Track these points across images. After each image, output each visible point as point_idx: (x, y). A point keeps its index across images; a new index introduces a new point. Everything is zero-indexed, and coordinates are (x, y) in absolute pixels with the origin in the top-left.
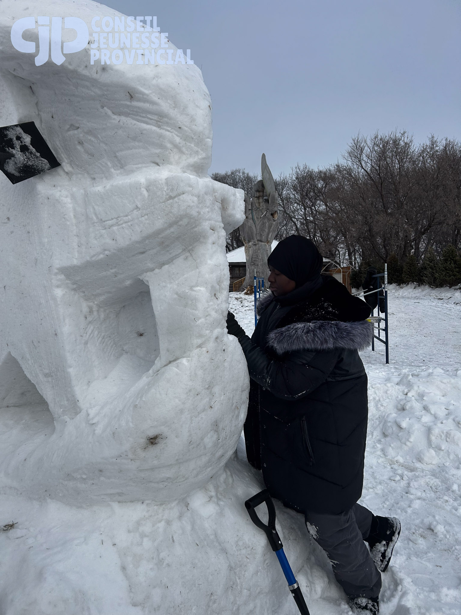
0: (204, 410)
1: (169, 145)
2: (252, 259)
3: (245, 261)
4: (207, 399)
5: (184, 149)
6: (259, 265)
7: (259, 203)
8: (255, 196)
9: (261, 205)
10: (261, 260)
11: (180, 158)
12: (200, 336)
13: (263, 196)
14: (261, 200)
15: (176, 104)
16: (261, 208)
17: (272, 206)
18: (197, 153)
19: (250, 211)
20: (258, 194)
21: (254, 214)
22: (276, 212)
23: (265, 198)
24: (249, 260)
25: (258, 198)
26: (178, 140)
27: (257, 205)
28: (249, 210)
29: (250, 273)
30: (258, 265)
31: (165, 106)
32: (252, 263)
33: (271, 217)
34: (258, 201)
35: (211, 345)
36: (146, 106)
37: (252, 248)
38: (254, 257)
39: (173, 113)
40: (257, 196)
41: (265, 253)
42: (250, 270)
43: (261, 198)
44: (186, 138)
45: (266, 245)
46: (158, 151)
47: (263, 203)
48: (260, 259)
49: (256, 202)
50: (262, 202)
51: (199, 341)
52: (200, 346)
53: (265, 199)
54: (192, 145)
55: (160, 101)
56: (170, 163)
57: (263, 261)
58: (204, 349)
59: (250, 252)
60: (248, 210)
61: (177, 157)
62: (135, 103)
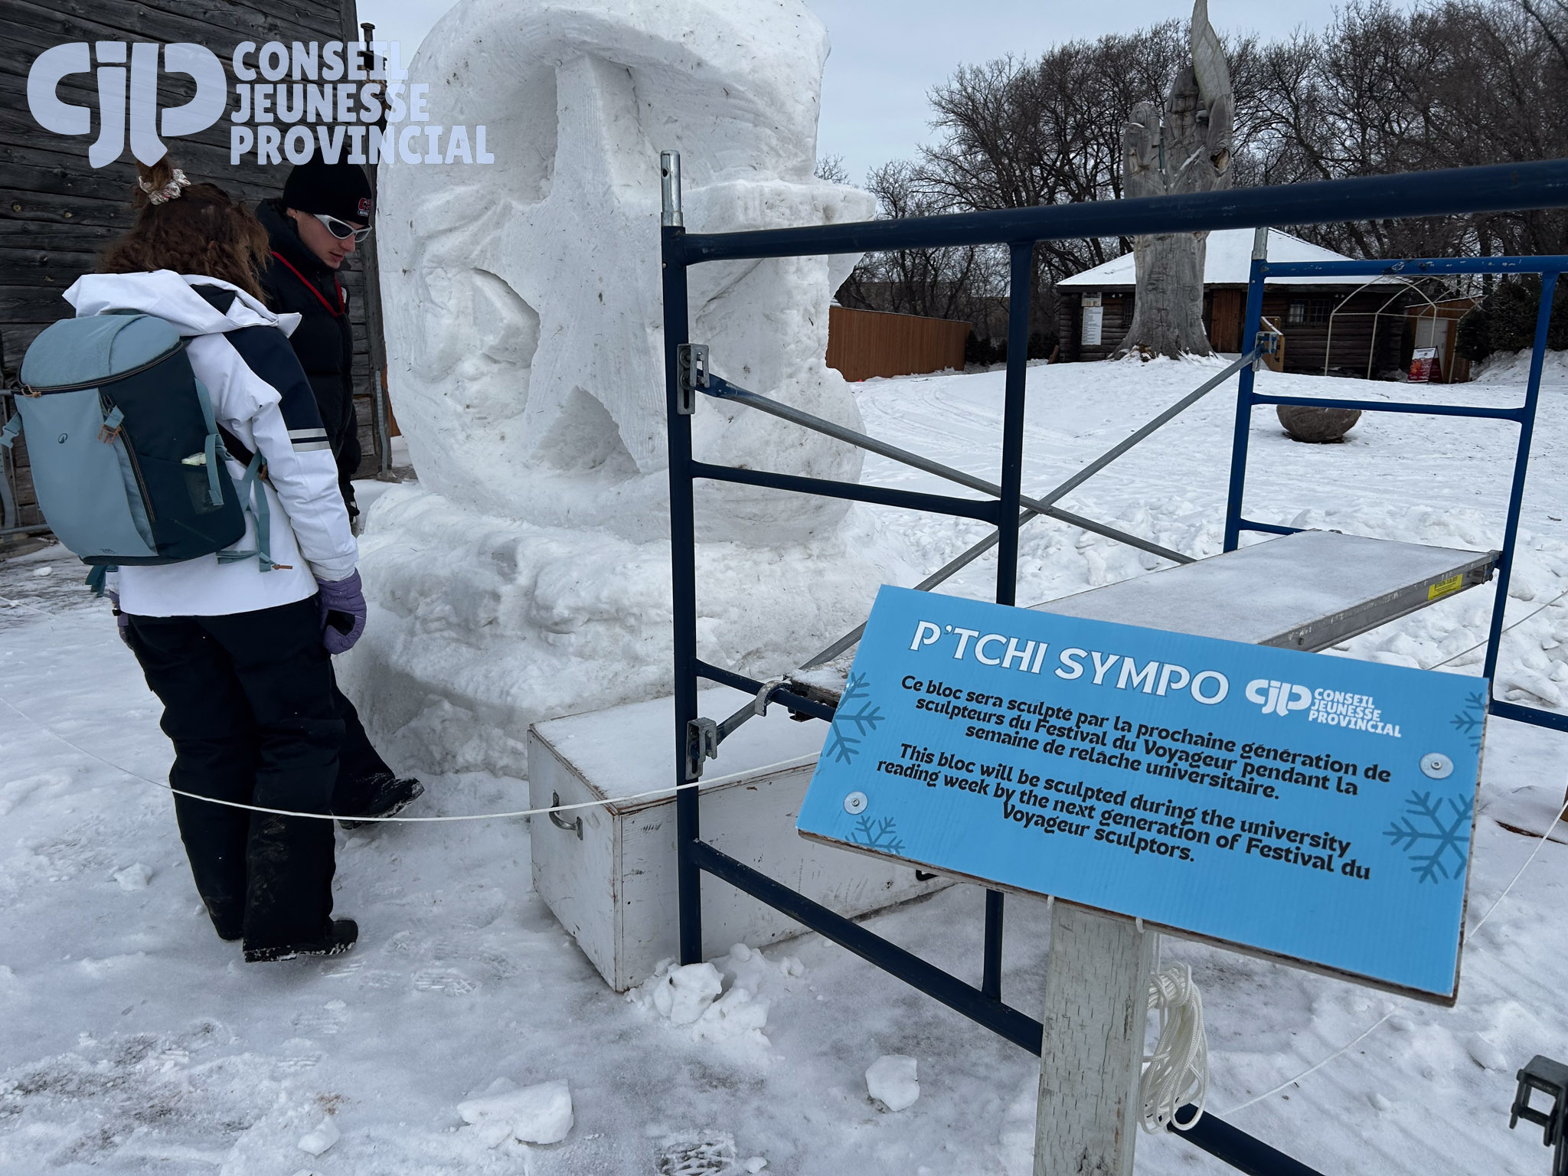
0: (793, 446)
1: (765, 148)
2: (1150, 275)
3: (1132, 280)
4: (797, 435)
5: (781, 152)
6: (1169, 293)
7: (1183, 128)
8: (1174, 109)
9: (1188, 132)
10: (1175, 279)
11: (777, 162)
12: (790, 364)
13: (1196, 109)
14: (1188, 120)
15: (773, 100)
16: (1186, 142)
17: (1215, 135)
18: (796, 155)
19: (1157, 150)
20: (1181, 104)
21: (1167, 157)
22: (1225, 150)
23: (1200, 113)
24: (1143, 278)
25: (1181, 114)
26: (774, 142)
27: (1176, 133)
28: (1154, 147)
29: (1142, 313)
30: (1164, 292)
31: (761, 104)
32: (1150, 287)
33: (1211, 164)
34: (1179, 122)
35: (803, 376)
36: (742, 103)
37: (1152, 247)
38: (1157, 270)
39: (769, 111)
40: (1179, 109)
41: (1186, 260)
42: (1143, 305)
43: (1188, 114)
44: (783, 140)
45: (1190, 239)
46: (755, 154)
47: (1194, 128)
48: (1172, 277)
49: (1174, 125)
50: (1192, 125)
51: (790, 370)
52: (790, 376)
53: (1200, 118)
54: (791, 147)
55: (755, 99)
56: (766, 168)
57: (1178, 283)
58: (794, 380)
59: (1148, 259)
60: (1150, 146)
61: (774, 161)
62: (731, 101)
